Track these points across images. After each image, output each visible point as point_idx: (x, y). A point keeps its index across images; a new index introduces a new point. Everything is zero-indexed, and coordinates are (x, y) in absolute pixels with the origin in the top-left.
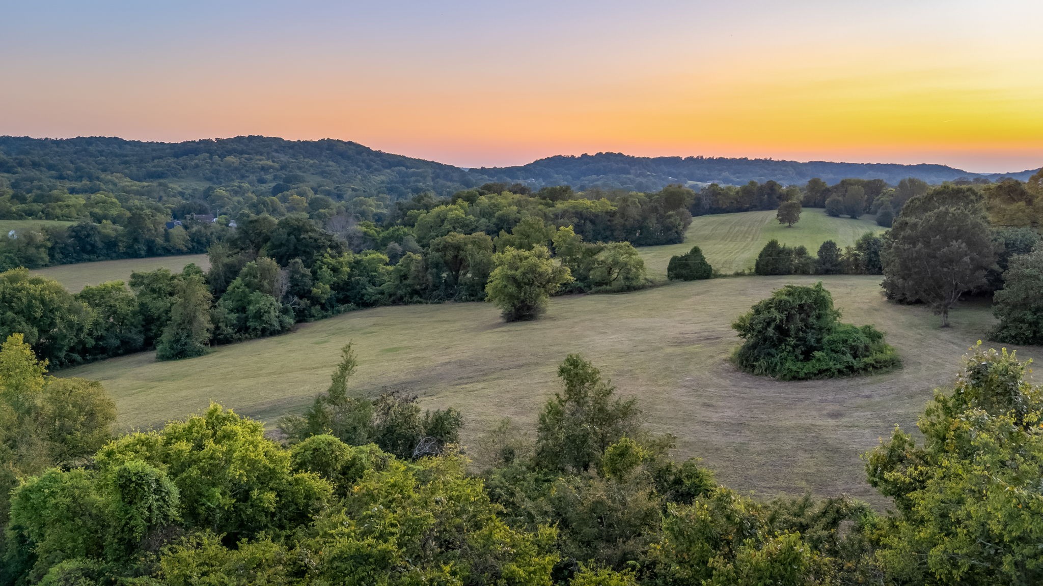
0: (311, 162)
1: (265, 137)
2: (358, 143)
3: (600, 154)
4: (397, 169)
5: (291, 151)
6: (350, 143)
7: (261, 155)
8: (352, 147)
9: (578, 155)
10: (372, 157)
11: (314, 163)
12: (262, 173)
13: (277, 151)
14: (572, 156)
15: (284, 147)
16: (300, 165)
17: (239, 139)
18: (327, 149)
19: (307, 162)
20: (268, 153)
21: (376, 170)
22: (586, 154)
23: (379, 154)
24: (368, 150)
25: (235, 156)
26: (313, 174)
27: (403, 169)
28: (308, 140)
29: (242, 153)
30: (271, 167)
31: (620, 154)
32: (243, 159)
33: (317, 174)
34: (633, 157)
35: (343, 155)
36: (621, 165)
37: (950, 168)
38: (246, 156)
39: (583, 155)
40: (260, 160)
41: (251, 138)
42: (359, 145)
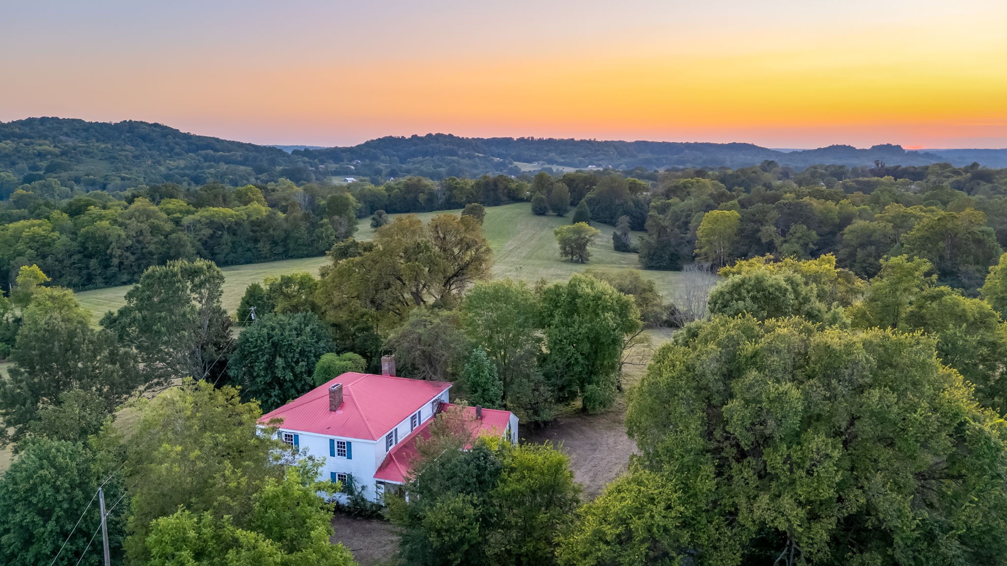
0: (103, 146)
1: (61, 118)
2: (165, 125)
3: (430, 135)
4: (203, 152)
5: (84, 134)
6: (156, 125)
7: (46, 139)
8: (157, 129)
9: (408, 136)
10: (178, 140)
11: (106, 147)
12: (37, 159)
13: (67, 135)
14: (403, 137)
15: (77, 130)
16: (88, 150)
17: (30, 121)
18: (128, 132)
19: (98, 147)
20: (54, 137)
21: (177, 154)
22: (416, 135)
23: (187, 136)
24: (175, 133)
25: (13, 141)
26: (101, 159)
27: (210, 152)
28: (107, 121)
29: (21, 136)
30: (50, 153)
31: (450, 135)
32: (21, 144)
33: (106, 159)
34: (463, 138)
35: (144, 138)
36: (449, 146)
37: (757, 147)
38: (27, 140)
39: (413, 136)
40: (40, 145)
41: (44, 120)
42: (166, 127)
